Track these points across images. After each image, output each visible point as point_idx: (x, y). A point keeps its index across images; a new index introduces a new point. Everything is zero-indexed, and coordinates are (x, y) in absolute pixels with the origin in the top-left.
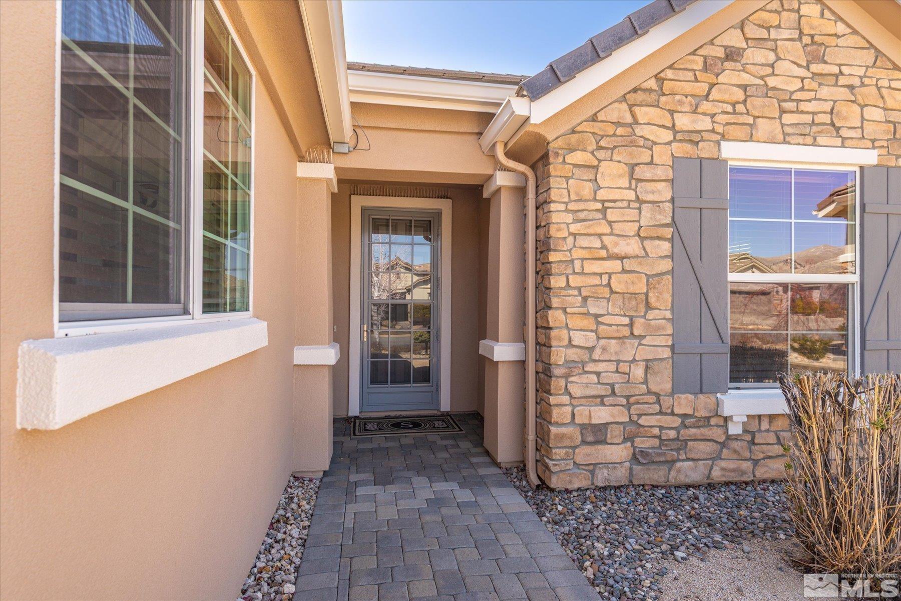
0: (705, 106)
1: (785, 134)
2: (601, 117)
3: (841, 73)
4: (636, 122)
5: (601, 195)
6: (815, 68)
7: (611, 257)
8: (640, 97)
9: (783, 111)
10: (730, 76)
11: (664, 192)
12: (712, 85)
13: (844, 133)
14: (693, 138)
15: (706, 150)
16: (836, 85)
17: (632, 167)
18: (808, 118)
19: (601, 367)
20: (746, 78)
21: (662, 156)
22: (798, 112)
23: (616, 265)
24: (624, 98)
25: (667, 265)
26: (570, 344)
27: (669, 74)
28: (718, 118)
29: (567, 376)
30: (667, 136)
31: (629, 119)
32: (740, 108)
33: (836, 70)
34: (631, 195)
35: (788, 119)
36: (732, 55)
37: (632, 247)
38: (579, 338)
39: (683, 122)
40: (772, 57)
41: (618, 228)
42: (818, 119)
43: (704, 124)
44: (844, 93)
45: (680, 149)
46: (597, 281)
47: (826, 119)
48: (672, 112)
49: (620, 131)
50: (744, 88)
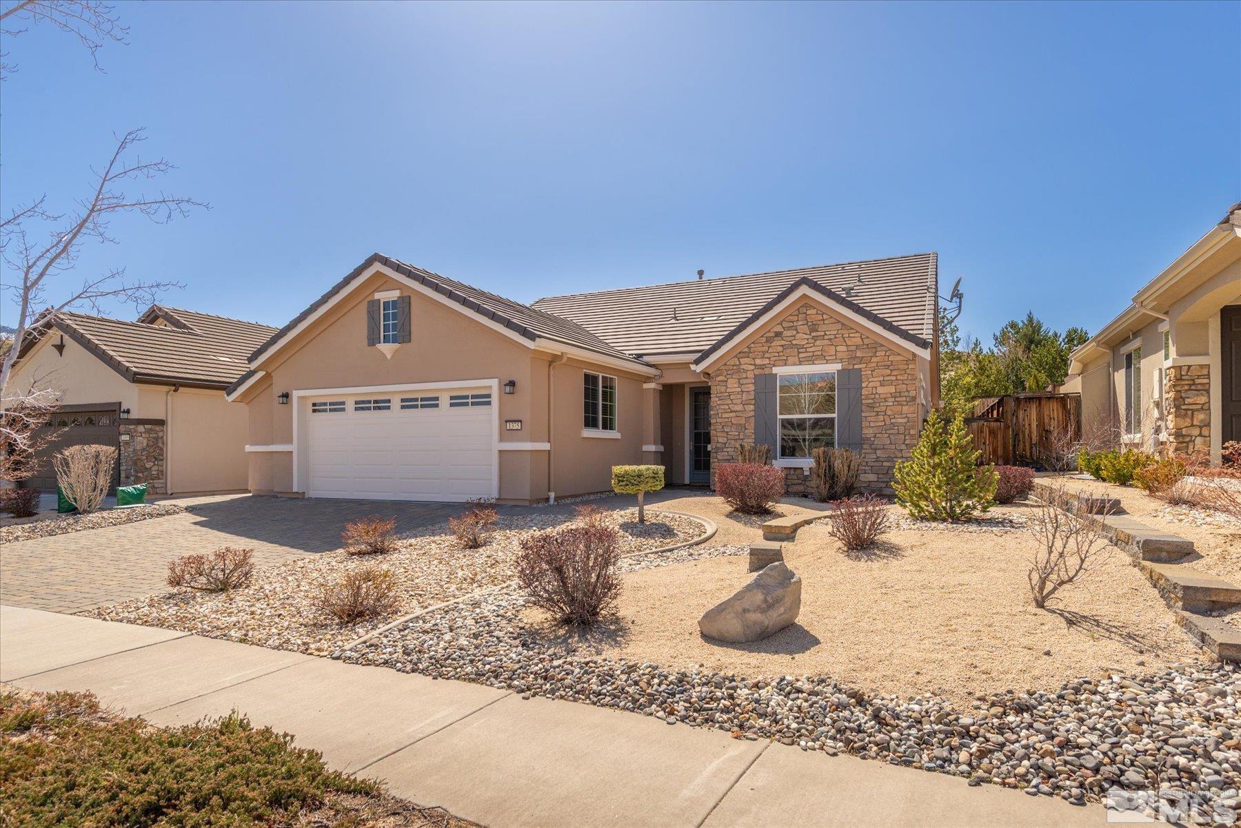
0: (767, 355)
1: (800, 362)
2: (728, 363)
3: (825, 334)
4: (740, 364)
5: (728, 390)
6: (813, 334)
7: (732, 412)
8: (742, 355)
9: (799, 353)
10: (778, 342)
11: (752, 387)
12: (769, 347)
13: (827, 358)
14: (762, 367)
15: (767, 371)
16: (824, 339)
17: (739, 379)
18: (811, 354)
19: (728, 450)
20: (783, 343)
21: (750, 375)
22: (806, 352)
23: (734, 414)
24: (736, 356)
25: (753, 413)
26: (718, 442)
27: (753, 345)
28: (772, 359)
29: (716, 452)
30: (753, 367)
31: (738, 363)
32: (781, 354)
33: (823, 333)
34: (739, 389)
35: (801, 355)
36: (778, 334)
37: (739, 408)
38: (720, 440)
39: (758, 362)
40: (795, 332)
41: (734, 402)
42: (816, 353)
43: (767, 361)
44: (827, 342)
45: (757, 372)
46: (726, 420)
47: (820, 353)
48: (754, 359)
49: (735, 368)
50: (782, 346)
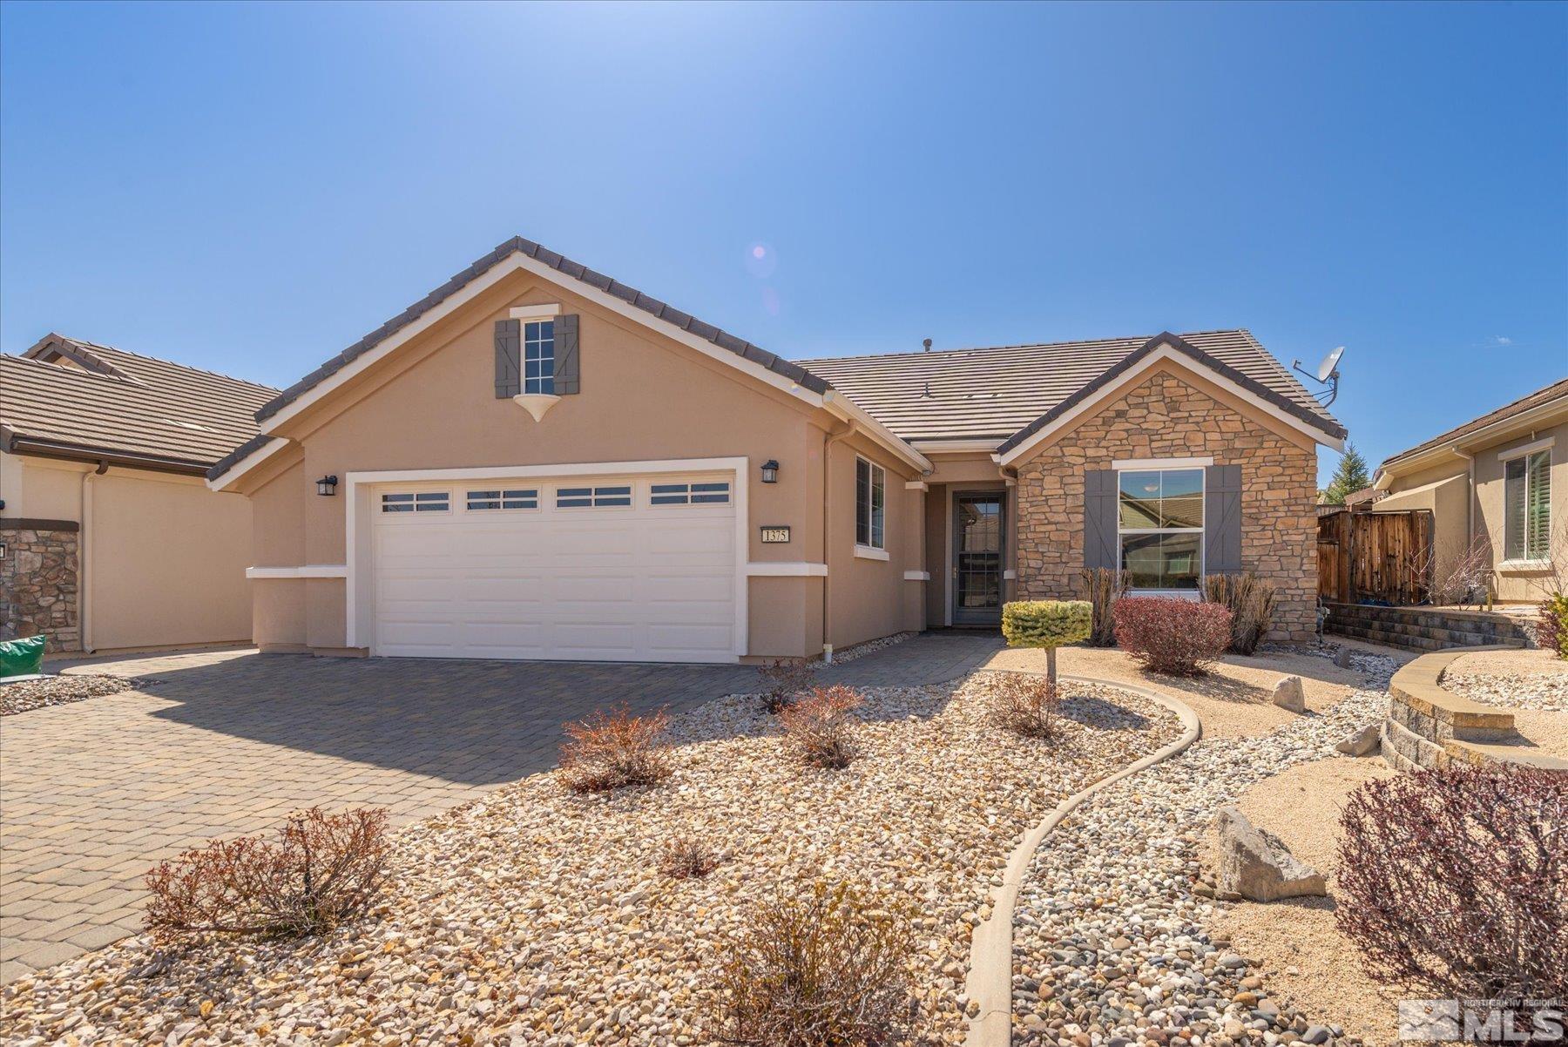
0: (1103, 443)
1: (1153, 453)
2: (1045, 454)
3: (1190, 416)
4: (1064, 455)
5: (1045, 493)
6: (1172, 415)
7: (1050, 523)
8: (1066, 442)
9: (1151, 441)
10: (1119, 426)
11: (1081, 489)
12: (1107, 432)
13: (1192, 449)
14: (1096, 460)
15: (1103, 466)
16: (1187, 422)
17: (1062, 477)
18: (1169, 443)
19: (1045, 578)
20: (1128, 426)
21: (1078, 471)
22: (1162, 440)
23: (1054, 527)
24: (1057, 444)
25: (1081, 526)
26: (1029, 567)
27: (1082, 429)
28: (1112, 449)
29: (1026, 582)
30: (1083, 460)
31: (1060, 454)
32: (1124, 442)
33: (1186, 414)
34: (1062, 492)
35: (1154, 445)
36: (1120, 414)
37: (1062, 518)
38: (1032, 563)
39: (1090, 452)
40: (1145, 412)
41: (1054, 509)
42: (1175, 443)
43: (1103, 452)
44: (1192, 427)
45: (1088, 467)
46: (1042, 535)
47: (1182, 442)
48: (1084, 448)
49: (1055, 460)
50: (1127, 431)
